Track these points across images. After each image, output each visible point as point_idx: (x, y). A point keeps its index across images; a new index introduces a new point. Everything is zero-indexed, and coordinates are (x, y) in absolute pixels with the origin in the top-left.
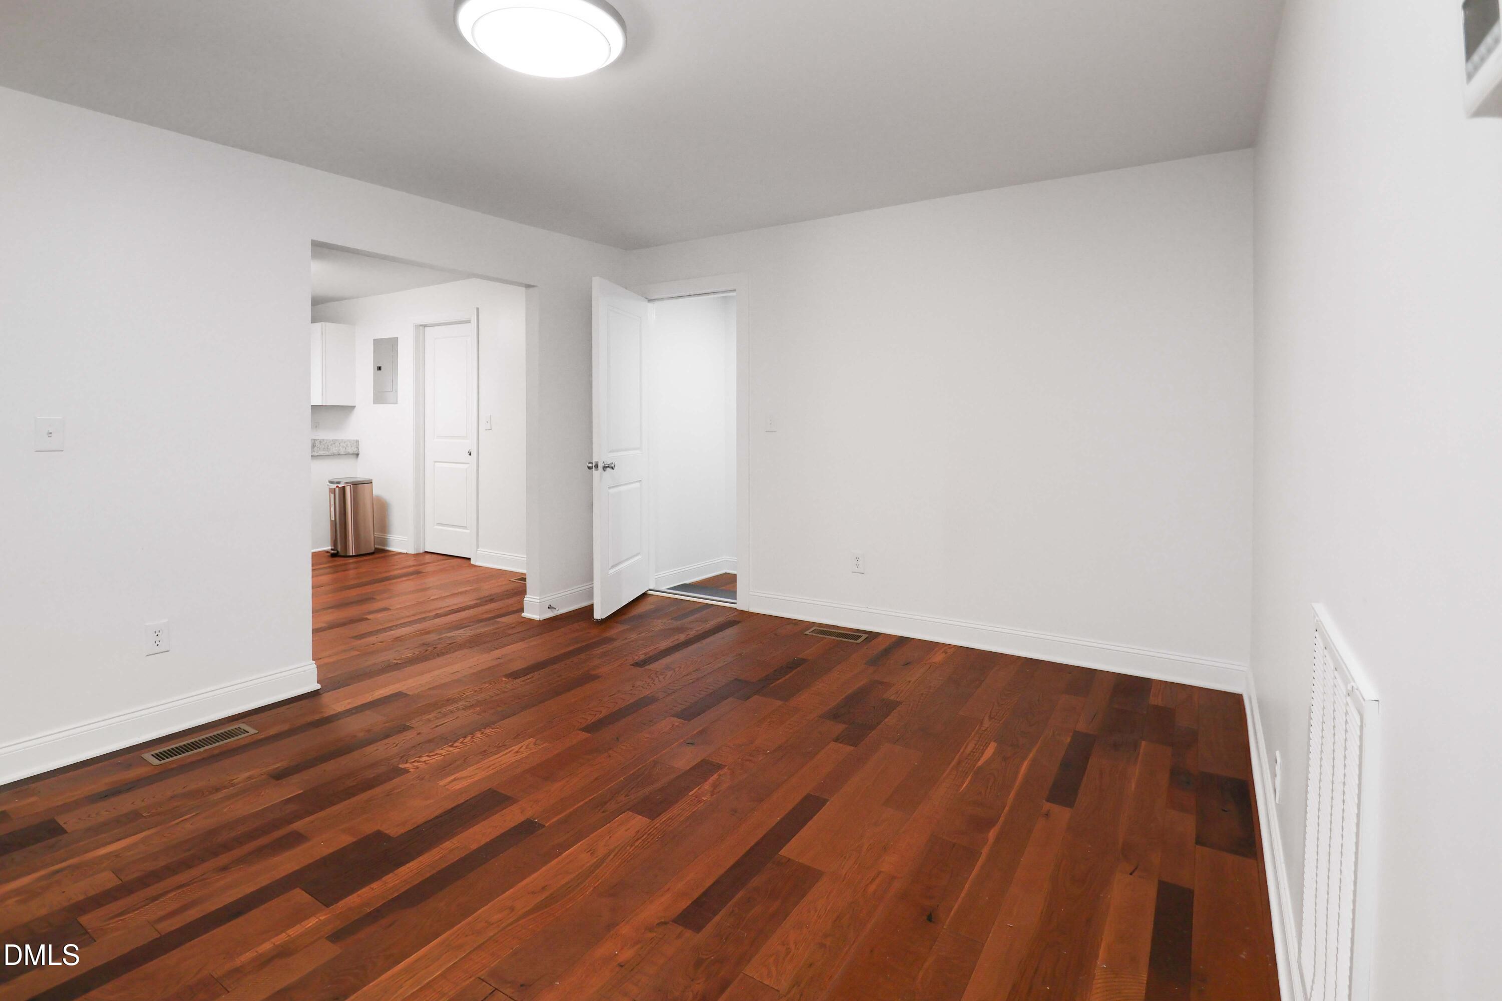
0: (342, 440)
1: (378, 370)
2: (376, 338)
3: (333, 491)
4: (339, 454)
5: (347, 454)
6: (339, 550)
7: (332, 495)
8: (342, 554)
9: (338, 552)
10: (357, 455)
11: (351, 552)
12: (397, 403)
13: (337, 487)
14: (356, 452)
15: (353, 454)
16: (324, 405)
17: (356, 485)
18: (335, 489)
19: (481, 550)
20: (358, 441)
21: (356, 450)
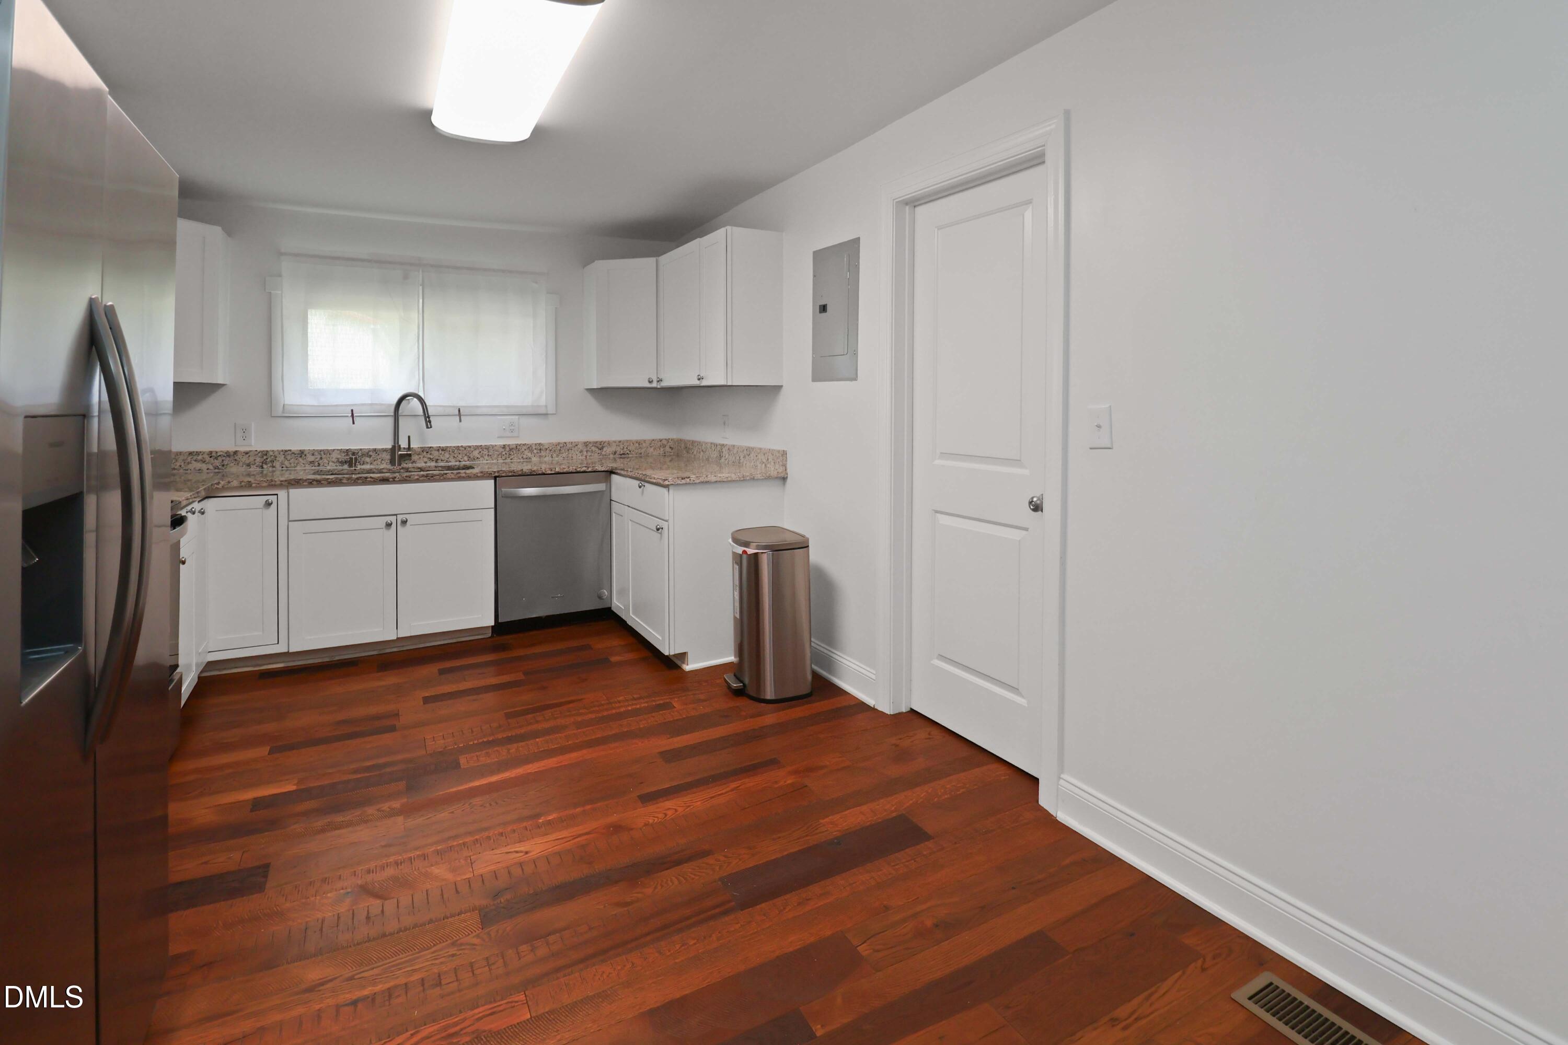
0: (760, 449)
1: (820, 312)
2: (815, 250)
3: (738, 559)
4: (753, 479)
5: (769, 478)
6: (747, 681)
7: (737, 567)
8: (752, 693)
9: (744, 685)
10: (784, 479)
11: (769, 694)
12: (855, 379)
13: (745, 552)
14: (782, 475)
15: (776, 478)
16: (729, 384)
17: (777, 549)
18: (741, 556)
19: (1071, 782)
20: (786, 453)
21: (781, 469)
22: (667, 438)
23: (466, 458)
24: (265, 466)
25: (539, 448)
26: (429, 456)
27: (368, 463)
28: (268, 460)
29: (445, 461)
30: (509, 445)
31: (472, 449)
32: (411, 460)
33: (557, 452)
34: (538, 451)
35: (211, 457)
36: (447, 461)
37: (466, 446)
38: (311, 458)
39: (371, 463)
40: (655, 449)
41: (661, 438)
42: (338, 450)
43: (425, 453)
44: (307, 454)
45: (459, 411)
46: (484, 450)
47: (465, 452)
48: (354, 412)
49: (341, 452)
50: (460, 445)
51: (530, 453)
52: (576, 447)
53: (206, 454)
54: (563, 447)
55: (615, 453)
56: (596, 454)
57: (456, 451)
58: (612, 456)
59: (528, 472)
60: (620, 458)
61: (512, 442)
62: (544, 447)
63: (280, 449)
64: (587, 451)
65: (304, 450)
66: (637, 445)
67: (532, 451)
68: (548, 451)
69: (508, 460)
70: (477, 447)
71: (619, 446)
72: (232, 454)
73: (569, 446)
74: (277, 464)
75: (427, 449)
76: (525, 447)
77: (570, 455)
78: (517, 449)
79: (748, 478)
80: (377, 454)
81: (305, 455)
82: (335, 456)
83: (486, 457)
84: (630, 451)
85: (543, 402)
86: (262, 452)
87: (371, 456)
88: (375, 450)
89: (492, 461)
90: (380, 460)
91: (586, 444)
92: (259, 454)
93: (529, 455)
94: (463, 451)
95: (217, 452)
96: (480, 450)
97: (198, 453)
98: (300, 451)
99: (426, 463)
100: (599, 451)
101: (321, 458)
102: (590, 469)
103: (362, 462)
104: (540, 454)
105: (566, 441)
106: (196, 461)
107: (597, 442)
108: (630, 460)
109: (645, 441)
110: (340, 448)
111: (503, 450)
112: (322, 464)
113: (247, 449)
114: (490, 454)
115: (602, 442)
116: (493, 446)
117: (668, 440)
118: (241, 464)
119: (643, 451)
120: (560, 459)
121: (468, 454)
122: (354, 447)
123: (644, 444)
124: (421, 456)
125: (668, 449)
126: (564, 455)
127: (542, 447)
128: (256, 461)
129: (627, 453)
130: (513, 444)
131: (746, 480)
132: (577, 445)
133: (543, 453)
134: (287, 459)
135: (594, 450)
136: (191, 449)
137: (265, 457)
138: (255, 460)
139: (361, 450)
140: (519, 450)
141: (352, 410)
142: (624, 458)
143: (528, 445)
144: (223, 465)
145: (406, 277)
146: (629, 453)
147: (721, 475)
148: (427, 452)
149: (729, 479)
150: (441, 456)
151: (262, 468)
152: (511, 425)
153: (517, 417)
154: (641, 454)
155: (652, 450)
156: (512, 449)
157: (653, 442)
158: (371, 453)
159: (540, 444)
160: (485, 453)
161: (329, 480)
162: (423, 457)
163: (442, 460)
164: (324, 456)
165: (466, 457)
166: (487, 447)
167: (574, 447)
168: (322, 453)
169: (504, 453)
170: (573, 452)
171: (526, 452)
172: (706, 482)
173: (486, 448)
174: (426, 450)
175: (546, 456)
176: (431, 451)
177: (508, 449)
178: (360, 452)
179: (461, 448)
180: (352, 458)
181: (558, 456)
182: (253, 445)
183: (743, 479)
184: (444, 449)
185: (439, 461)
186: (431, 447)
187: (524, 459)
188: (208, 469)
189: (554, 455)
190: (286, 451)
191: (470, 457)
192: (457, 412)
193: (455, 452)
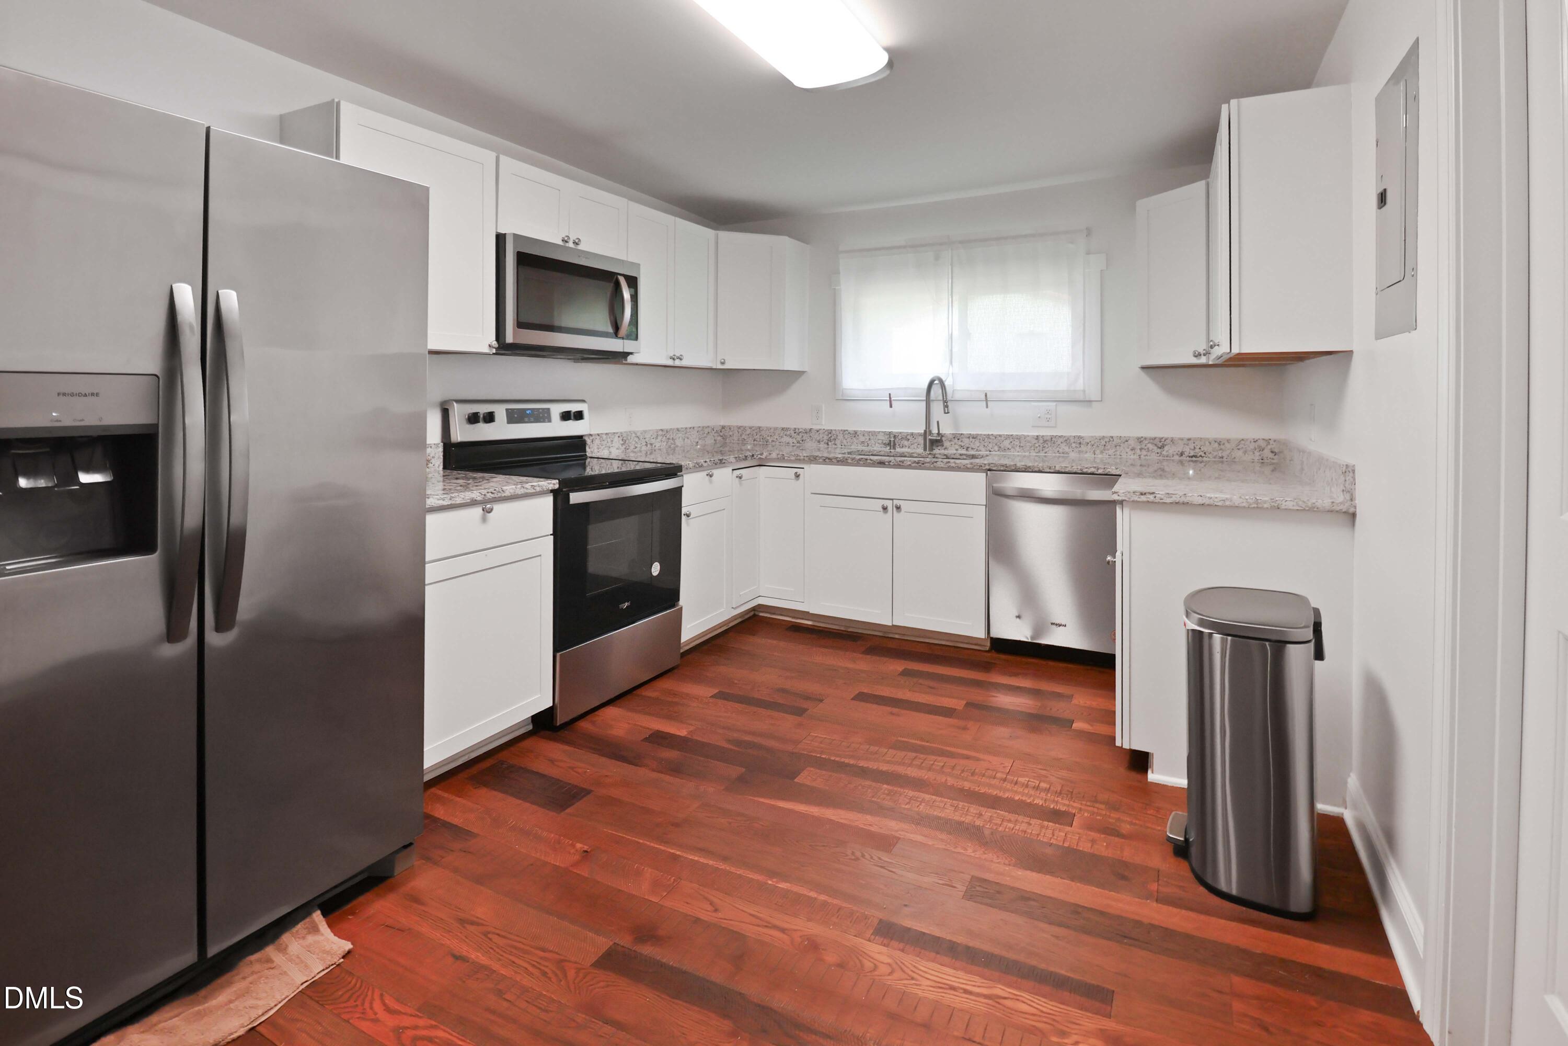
2: (1376, 95)
5: (1311, 511)
10: (1349, 517)
14: (1346, 510)
20: (1354, 471)
21: (1340, 498)
22: (1267, 437)
23: (996, 448)
24: (830, 443)
25: (1079, 442)
26: (960, 443)
27: (906, 446)
28: (832, 438)
29: (975, 450)
30: (1043, 436)
31: (1003, 438)
32: (943, 446)
33: (1102, 448)
34: (1078, 446)
35: (795, 433)
36: (977, 450)
37: (997, 435)
38: (862, 439)
39: (909, 447)
40: (1245, 452)
41: (1256, 437)
42: (882, 432)
43: (956, 440)
44: (860, 435)
45: (986, 396)
46: (1016, 440)
47: (995, 441)
48: (891, 396)
49: (885, 434)
50: (990, 433)
51: (1067, 447)
52: (1126, 443)
53: (792, 430)
54: (1109, 442)
55: (1182, 454)
56: (1154, 454)
57: (986, 439)
58: (1177, 458)
59: (1022, 468)
60: (1189, 461)
61: (1047, 433)
62: (1084, 441)
63: (840, 429)
64: (1141, 449)
65: (857, 431)
66: (1216, 445)
67: (1069, 445)
68: (1089, 446)
69: (1042, 454)
70: (1008, 437)
71: (1188, 445)
72: (808, 431)
73: (1116, 441)
74: (838, 442)
75: (959, 436)
76: (1061, 440)
77: (1118, 453)
78: (1053, 442)
79: (1265, 506)
80: (914, 439)
81: (858, 436)
82: (881, 437)
83: (1018, 448)
84: (1205, 453)
85: (1080, 385)
86: (828, 430)
87: (909, 440)
88: (912, 434)
89: (1024, 454)
90: (916, 444)
91: (1140, 440)
92: (826, 433)
93: (1067, 449)
94: (993, 440)
95: (799, 429)
96: (1012, 440)
97: (787, 429)
98: (855, 431)
99: (957, 450)
100: (1159, 451)
101: (870, 439)
102: (1100, 471)
103: (901, 445)
104: (1080, 449)
105: (1112, 435)
106: (786, 435)
107: (1155, 438)
108: (1205, 466)
109: (1228, 441)
110: (884, 430)
111: (1036, 441)
112: (870, 445)
113: (818, 427)
114: (1021, 445)
115: (1162, 438)
116: (1025, 437)
117: (1268, 441)
118: (814, 441)
119: (1225, 454)
120: (1105, 456)
121: (998, 444)
122: (895, 430)
123: (1227, 445)
124: (953, 443)
125: (1267, 453)
126: (1111, 452)
127: (1081, 440)
128: (824, 439)
129: (1201, 456)
130: (1047, 436)
131: (1262, 508)
132: (1127, 441)
133: (1083, 448)
134: (844, 438)
135: (1150, 449)
136: (783, 426)
137: (830, 435)
138: (823, 437)
139: (900, 433)
140: (1054, 443)
141: (890, 394)
142: (1196, 461)
143: (1065, 437)
144: (803, 441)
145: (937, 258)
146: (1203, 455)
147: (1212, 496)
148: (958, 439)
149: (1228, 503)
150: (972, 444)
151: (828, 445)
152: (1046, 412)
153: (1055, 404)
154: (1222, 457)
155: (1240, 453)
156: (1047, 441)
157: (1243, 442)
158: (908, 437)
159: (1080, 437)
160: (1016, 443)
161: (838, 459)
162: (955, 444)
163: (972, 449)
164: (872, 437)
165: (996, 446)
166: (1019, 437)
167: (1124, 443)
168: (870, 434)
169: (1037, 445)
170: (1122, 448)
171: (1063, 446)
172: (1183, 503)
173: (1017, 438)
174: (957, 437)
175: (1086, 452)
176: (962, 438)
177: (1041, 441)
178: (900, 435)
179: (991, 437)
180: (893, 441)
181: (1102, 452)
182: (823, 423)
183: (1256, 506)
184: (974, 437)
185: (970, 449)
186: (962, 434)
187: (1060, 453)
188: (793, 443)
189: (1098, 452)
190: (845, 431)
191: (1000, 447)
192: (983, 397)
193: (985, 441)
